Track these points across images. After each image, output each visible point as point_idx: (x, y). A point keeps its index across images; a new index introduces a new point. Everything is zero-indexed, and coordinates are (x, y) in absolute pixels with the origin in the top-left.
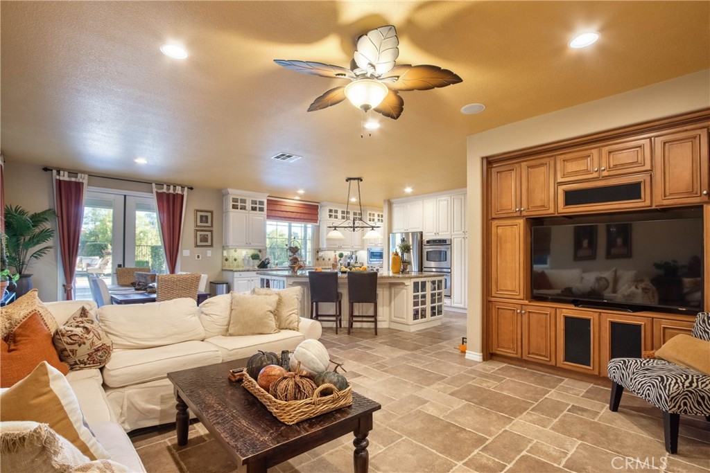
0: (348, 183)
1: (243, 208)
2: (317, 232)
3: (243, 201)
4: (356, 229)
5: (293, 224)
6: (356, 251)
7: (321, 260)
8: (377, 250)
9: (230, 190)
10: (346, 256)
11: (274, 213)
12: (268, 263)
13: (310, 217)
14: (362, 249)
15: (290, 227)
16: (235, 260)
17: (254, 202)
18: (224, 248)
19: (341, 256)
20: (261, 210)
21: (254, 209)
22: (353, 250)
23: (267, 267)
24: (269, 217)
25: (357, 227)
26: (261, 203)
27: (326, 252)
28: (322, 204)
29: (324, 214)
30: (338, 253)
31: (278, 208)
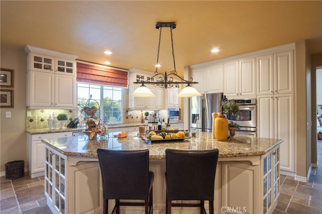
0: (158, 30)
1: (49, 68)
2: (126, 94)
3: (48, 61)
4: (168, 85)
5: (105, 87)
6: (158, 111)
7: (130, 118)
8: (177, 109)
9: (30, 48)
10: (151, 115)
11: (84, 76)
12: (78, 123)
13: (120, 81)
14: (164, 109)
15: (102, 90)
16: (42, 120)
17: (60, 63)
18: (27, 108)
19: (147, 114)
20: (70, 71)
21: (61, 70)
22: (156, 110)
23: (76, 127)
24: (79, 79)
25: (170, 83)
26: (70, 64)
27: (135, 111)
28: (131, 70)
29: (132, 79)
30: (144, 112)
31: (89, 71)
